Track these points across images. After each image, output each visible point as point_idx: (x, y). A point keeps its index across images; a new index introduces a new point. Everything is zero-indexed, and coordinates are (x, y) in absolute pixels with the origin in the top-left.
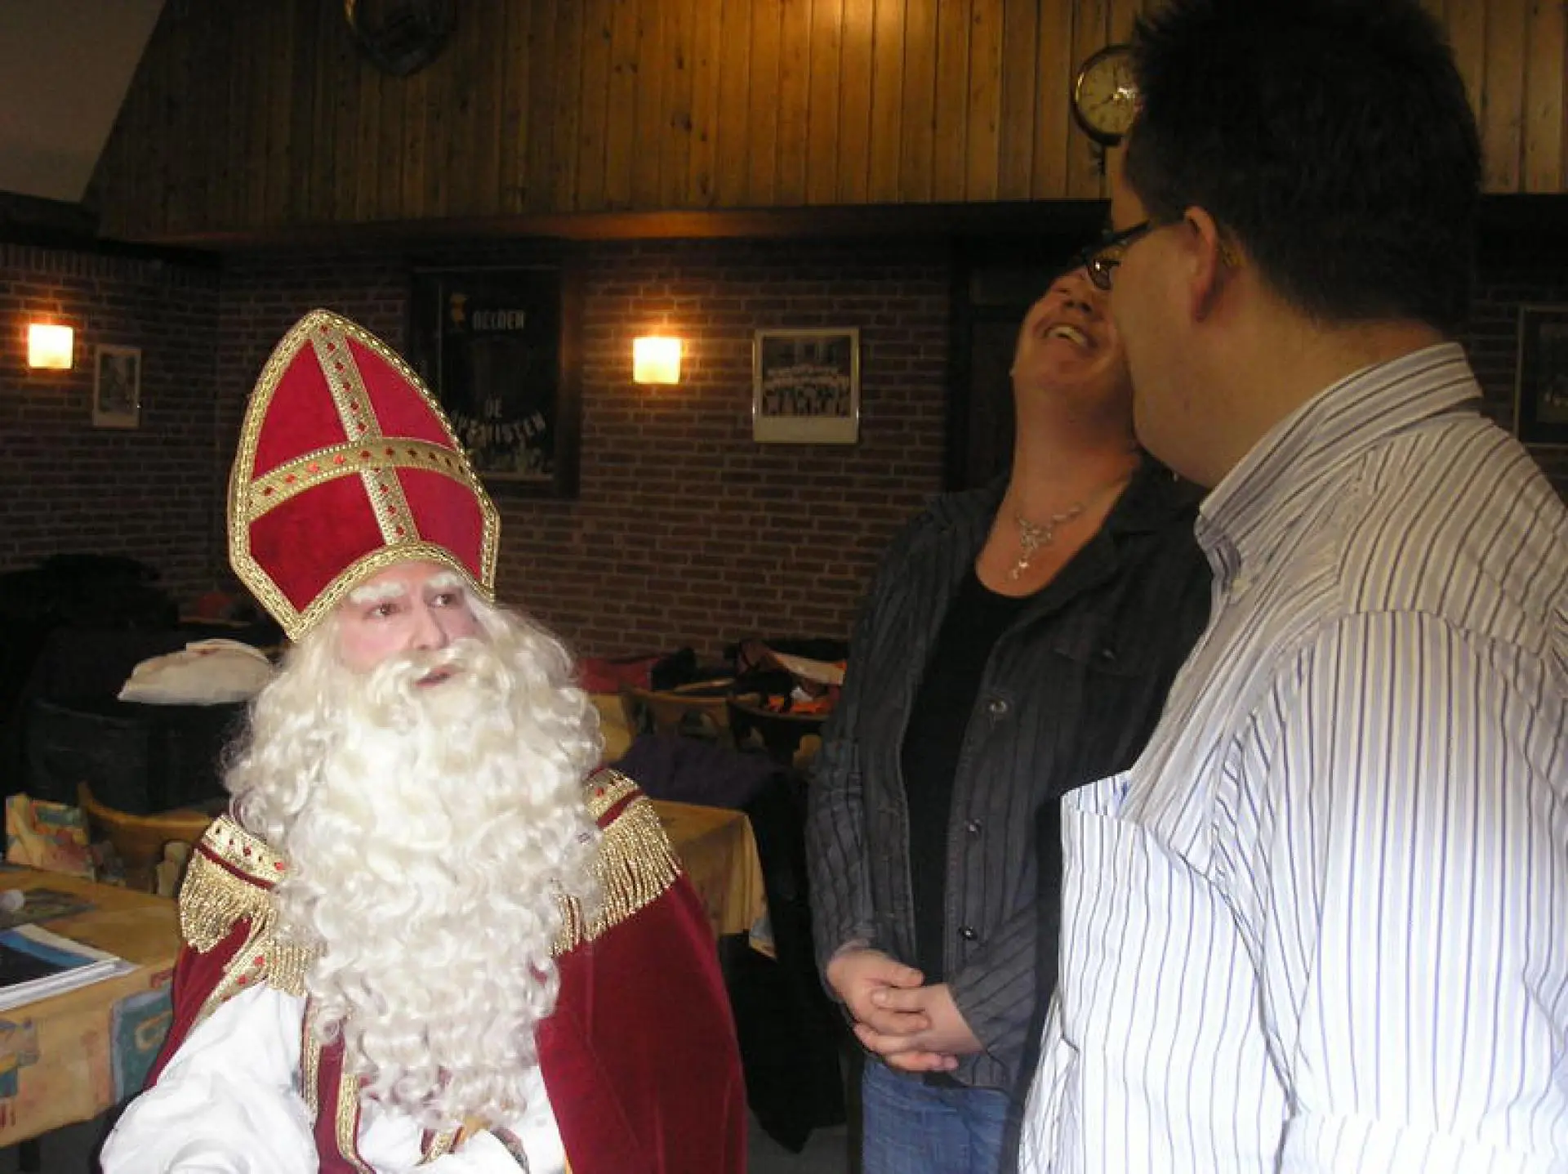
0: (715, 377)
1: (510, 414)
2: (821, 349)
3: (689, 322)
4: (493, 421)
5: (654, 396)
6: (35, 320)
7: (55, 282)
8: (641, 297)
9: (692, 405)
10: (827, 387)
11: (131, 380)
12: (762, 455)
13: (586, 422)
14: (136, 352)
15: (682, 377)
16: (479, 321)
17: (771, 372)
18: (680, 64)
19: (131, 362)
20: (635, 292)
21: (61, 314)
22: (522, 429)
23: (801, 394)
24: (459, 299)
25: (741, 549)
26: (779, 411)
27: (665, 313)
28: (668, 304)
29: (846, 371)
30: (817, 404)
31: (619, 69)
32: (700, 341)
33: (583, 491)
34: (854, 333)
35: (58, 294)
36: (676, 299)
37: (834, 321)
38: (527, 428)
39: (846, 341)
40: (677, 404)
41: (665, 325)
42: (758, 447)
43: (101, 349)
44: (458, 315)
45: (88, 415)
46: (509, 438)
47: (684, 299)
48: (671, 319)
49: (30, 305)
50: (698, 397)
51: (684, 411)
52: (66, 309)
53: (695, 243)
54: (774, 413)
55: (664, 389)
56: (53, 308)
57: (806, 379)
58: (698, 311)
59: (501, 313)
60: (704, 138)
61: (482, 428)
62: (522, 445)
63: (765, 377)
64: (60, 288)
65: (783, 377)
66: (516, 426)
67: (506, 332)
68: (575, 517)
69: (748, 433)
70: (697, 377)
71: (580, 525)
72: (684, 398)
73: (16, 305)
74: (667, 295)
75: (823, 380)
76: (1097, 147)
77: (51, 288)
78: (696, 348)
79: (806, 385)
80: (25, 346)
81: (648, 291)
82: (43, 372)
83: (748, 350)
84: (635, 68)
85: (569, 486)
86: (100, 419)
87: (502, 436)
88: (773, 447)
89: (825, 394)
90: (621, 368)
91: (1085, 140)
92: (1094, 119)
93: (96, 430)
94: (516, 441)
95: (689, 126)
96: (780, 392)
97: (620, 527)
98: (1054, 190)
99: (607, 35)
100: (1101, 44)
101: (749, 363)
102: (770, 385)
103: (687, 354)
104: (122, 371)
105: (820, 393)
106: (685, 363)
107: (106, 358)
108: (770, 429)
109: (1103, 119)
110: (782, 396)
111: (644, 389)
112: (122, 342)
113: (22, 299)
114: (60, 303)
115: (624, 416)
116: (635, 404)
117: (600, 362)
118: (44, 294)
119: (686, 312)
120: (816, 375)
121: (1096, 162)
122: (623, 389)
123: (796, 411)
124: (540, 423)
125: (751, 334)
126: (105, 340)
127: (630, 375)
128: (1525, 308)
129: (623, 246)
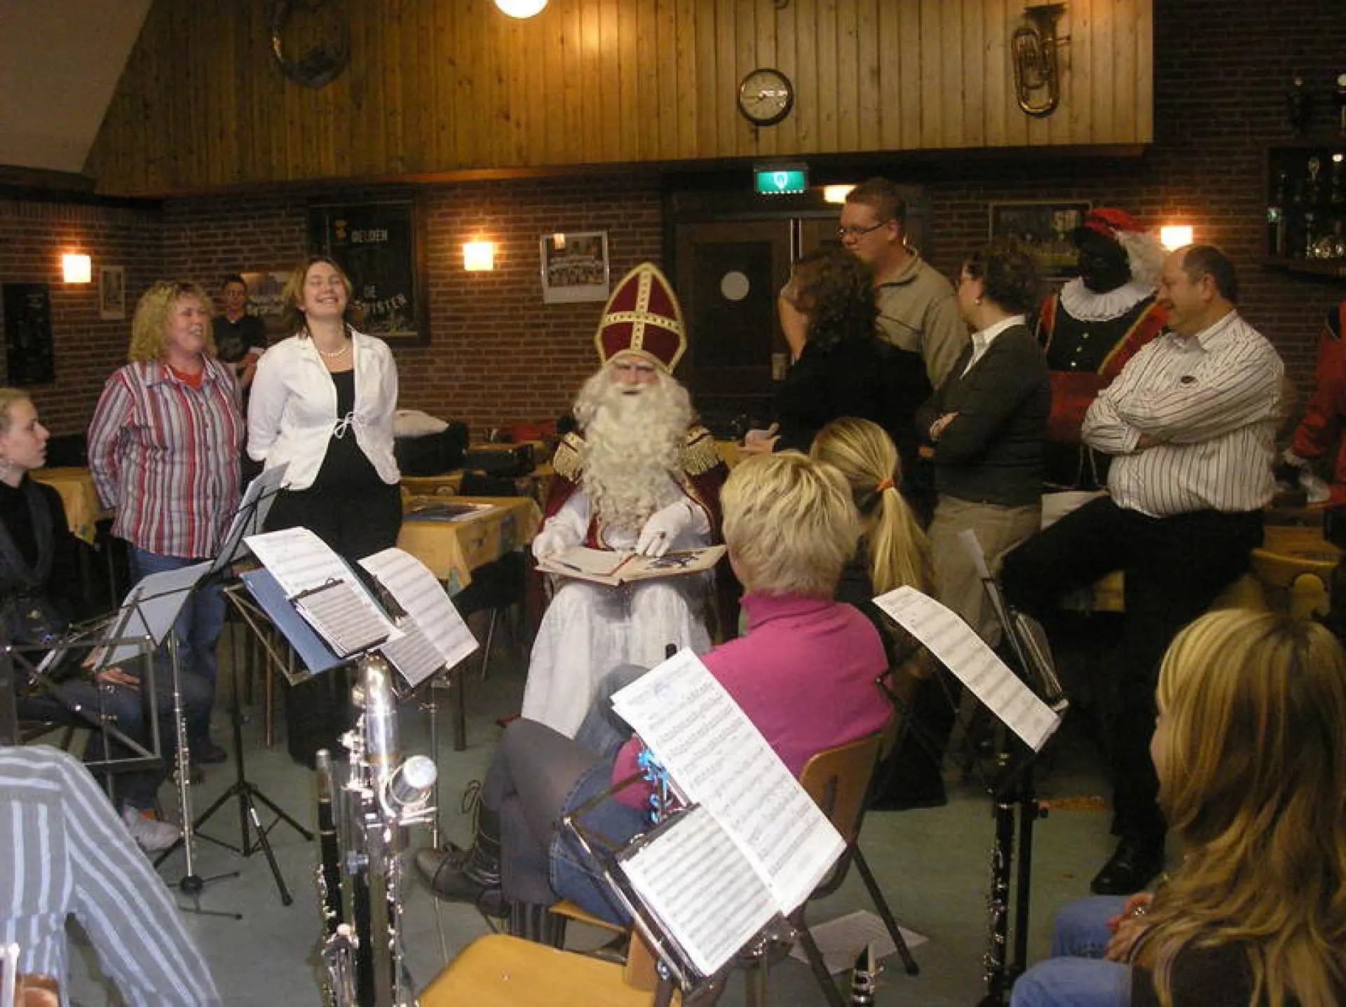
0: (518, 265)
1: (381, 296)
2: (582, 245)
3: (498, 233)
4: (369, 301)
5: (476, 279)
6: (66, 251)
7: (75, 226)
8: (464, 217)
9: (503, 283)
10: (588, 267)
11: (119, 288)
12: (550, 311)
13: (433, 297)
14: (120, 269)
15: (495, 265)
16: (357, 237)
17: (552, 260)
18: (500, 80)
19: (119, 276)
20: (459, 214)
21: (79, 248)
22: (390, 304)
23: (573, 273)
24: (341, 223)
25: (539, 369)
26: (560, 284)
27: (481, 227)
28: (482, 221)
29: (599, 256)
30: (583, 278)
31: (460, 83)
32: (508, 243)
33: (434, 341)
34: (604, 235)
35: (77, 234)
36: (488, 218)
37: (590, 228)
38: (394, 304)
39: (600, 238)
40: (493, 283)
41: (482, 234)
42: (545, 307)
43: (103, 268)
44: (341, 234)
45: (97, 313)
46: (382, 310)
47: (493, 218)
48: (486, 230)
49: (62, 243)
50: (506, 278)
51: (497, 287)
52: (83, 244)
53: (496, 183)
54: (556, 285)
55: (484, 274)
56: (73, 243)
57: (575, 264)
58: (502, 224)
59: (371, 232)
60: (518, 125)
61: (364, 305)
62: (392, 315)
63: (549, 264)
64: (78, 230)
65: (559, 263)
66: (387, 302)
67: (375, 243)
68: (428, 357)
69: (541, 299)
70: (503, 266)
71: (432, 362)
72: (498, 279)
73: (54, 243)
74: (481, 216)
75: (587, 264)
76: (754, 127)
77: (72, 230)
78: (503, 247)
79: (577, 267)
80: (60, 270)
81: (469, 214)
82: (72, 286)
83: (537, 246)
84: (470, 82)
85: (425, 339)
86: (106, 315)
87: (377, 309)
88: (555, 306)
89: (588, 272)
90: (456, 263)
91: (745, 122)
92: (750, 111)
93: (102, 322)
94: (387, 313)
95: (507, 117)
96: (561, 272)
97: (459, 362)
98: (730, 151)
99: (452, 62)
100: (753, 69)
101: (538, 255)
102: (553, 269)
103: (497, 252)
104: (115, 284)
105: (584, 271)
106: (496, 257)
107: (105, 273)
108: (554, 295)
109: (756, 112)
110: (561, 275)
111: (470, 275)
112: (112, 263)
113: (57, 239)
114: (78, 239)
115: (458, 293)
116: (465, 284)
117: (439, 260)
118: (68, 234)
119: (493, 226)
120: (580, 261)
121: (753, 136)
122: (457, 275)
123: (570, 283)
124: (402, 299)
125: (538, 238)
126: (104, 262)
127: (462, 267)
128: (992, 204)
129: (451, 186)
